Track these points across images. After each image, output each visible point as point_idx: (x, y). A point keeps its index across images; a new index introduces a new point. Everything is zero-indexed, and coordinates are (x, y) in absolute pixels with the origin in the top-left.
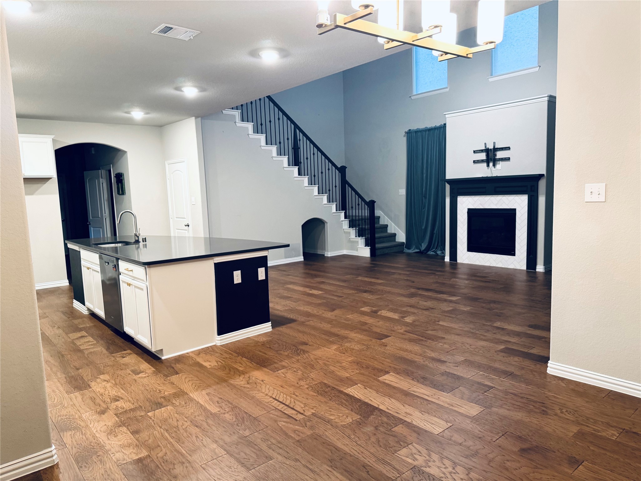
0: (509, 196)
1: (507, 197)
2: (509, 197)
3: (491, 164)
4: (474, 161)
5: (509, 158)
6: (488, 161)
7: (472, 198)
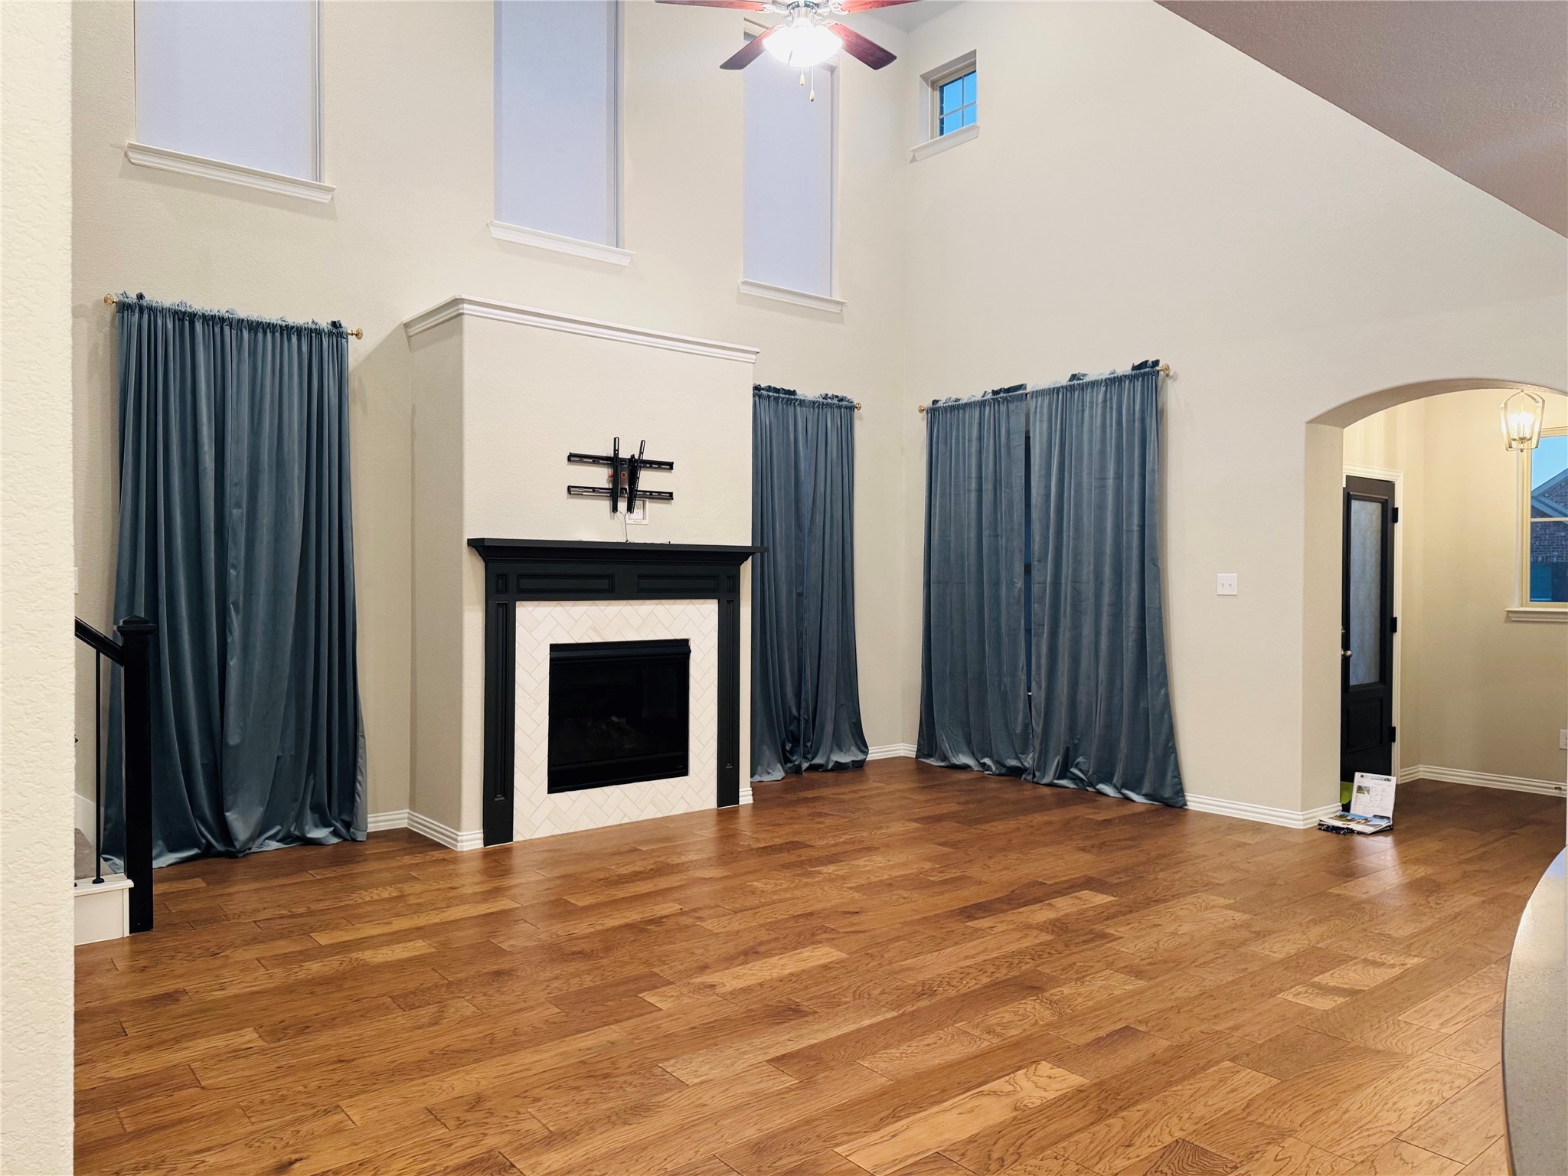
0: (673, 604)
1: (667, 607)
2: (674, 606)
3: (622, 505)
4: (569, 488)
5: (671, 494)
6: (613, 494)
7: (567, 608)
